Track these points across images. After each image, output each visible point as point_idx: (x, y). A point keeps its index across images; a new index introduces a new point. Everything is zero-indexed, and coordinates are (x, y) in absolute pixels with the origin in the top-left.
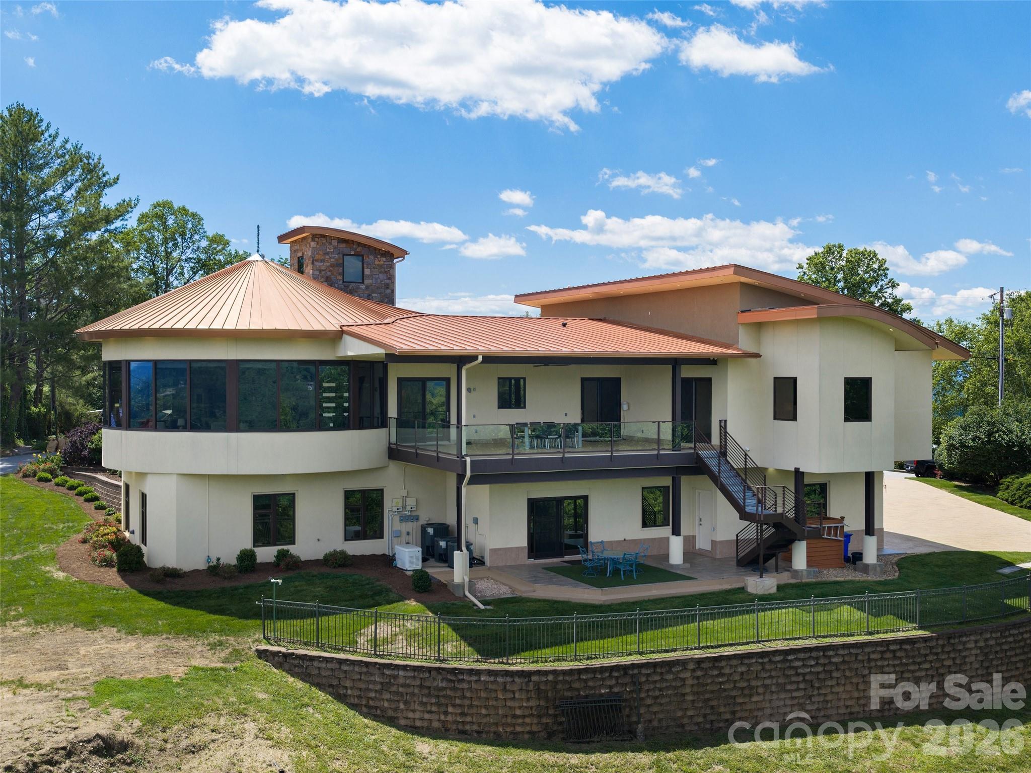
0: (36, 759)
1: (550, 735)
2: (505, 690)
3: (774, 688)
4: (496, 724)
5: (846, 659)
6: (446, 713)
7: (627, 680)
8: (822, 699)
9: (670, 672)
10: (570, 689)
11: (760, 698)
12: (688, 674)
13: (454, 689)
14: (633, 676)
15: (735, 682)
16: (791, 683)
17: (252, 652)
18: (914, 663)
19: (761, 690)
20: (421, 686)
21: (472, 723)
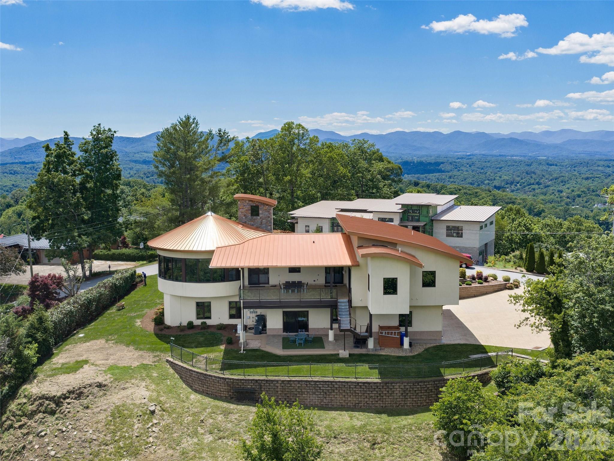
0: (81, 386)
1: (232, 398)
2: (218, 382)
3: (311, 393)
4: (216, 392)
5: (340, 386)
6: (203, 387)
7: (257, 384)
8: (330, 399)
9: (272, 383)
10: (238, 385)
11: (306, 396)
12: (279, 385)
13: (206, 380)
14: (259, 383)
15: (296, 389)
16: (318, 392)
17: (164, 360)
18: (369, 391)
19: (306, 393)
20: (198, 378)
21: (210, 391)
